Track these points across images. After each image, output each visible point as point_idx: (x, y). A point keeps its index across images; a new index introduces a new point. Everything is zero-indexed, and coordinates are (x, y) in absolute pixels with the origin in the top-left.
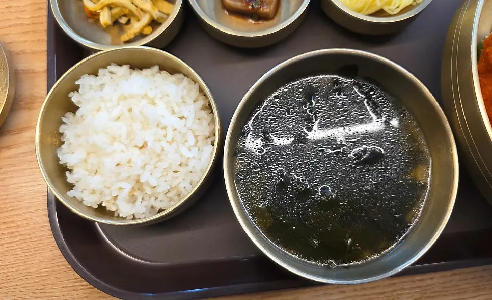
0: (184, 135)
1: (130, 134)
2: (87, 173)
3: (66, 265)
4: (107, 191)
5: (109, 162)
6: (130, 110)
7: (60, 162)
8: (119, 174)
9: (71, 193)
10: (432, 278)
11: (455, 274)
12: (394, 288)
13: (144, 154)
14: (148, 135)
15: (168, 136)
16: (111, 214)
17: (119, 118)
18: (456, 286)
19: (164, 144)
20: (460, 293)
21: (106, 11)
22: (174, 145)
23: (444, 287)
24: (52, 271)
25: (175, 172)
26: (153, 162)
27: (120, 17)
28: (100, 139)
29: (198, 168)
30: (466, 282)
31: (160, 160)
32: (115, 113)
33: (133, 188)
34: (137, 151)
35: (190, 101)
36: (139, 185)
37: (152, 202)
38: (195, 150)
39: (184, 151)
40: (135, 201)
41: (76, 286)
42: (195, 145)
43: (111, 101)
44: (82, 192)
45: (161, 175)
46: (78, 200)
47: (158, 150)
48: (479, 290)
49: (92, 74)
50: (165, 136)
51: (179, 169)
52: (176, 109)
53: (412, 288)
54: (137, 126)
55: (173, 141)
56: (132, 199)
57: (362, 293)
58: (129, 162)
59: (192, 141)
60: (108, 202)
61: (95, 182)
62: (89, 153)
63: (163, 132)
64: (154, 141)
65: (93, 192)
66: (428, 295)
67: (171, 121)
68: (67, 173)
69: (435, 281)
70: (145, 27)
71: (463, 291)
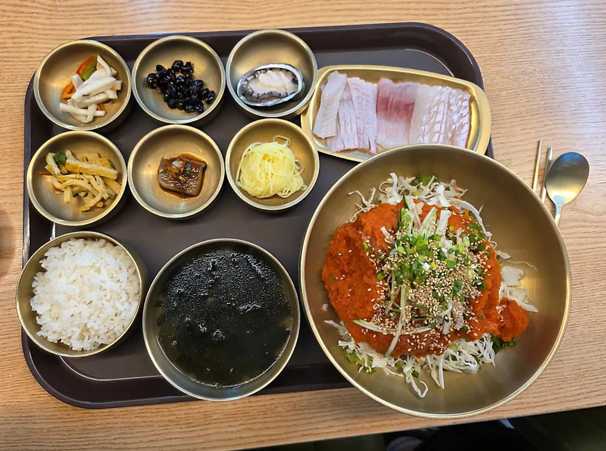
0: (119, 295)
1: (81, 294)
2: (51, 319)
3: (32, 379)
4: (64, 333)
5: (66, 314)
6: (82, 276)
7: (32, 310)
8: (73, 322)
9: (39, 333)
10: (301, 396)
11: (317, 393)
12: (273, 402)
13: (90, 308)
14: (93, 296)
15: (107, 296)
16: (67, 348)
17: (75, 281)
18: (319, 402)
19: (104, 301)
20: (321, 408)
21: (69, 189)
22: (112, 301)
23: (310, 403)
24: (23, 383)
25: (112, 320)
26: (97, 313)
27: (80, 192)
28: (61, 298)
29: (128, 318)
30: (326, 399)
31: (101, 312)
32: (72, 278)
33: (82, 331)
34: (85, 307)
35: (124, 269)
36: (86, 329)
37: (96, 339)
38: (126, 304)
39: (118, 305)
40: (84, 339)
41: (40, 394)
42: (127, 300)
43: (69, 269)
44: (47, 332)
45: (101, 322)
46: (44, 337)
47: (100, 306)
48: (335, 406)
49: (56, 246)
50: (105, 296)
51: (115, 318)
52: (115, 275)
53: (286, 403)
54: (86, 289)
55: (111, 298)
56: (82, 338)
57: (249, 405)
58: (80, 313)
59: (124, 297)
60: (65, 340)
61: (56, 326)
62: (52, 305)
63: (103, 293)
64: (98, 299)
65: (55, 332)
66: (297, 408)
67: (110, 285)
68: (37, 317)
69: (303, 398)
70: (99, 202)
71: (323, 406)
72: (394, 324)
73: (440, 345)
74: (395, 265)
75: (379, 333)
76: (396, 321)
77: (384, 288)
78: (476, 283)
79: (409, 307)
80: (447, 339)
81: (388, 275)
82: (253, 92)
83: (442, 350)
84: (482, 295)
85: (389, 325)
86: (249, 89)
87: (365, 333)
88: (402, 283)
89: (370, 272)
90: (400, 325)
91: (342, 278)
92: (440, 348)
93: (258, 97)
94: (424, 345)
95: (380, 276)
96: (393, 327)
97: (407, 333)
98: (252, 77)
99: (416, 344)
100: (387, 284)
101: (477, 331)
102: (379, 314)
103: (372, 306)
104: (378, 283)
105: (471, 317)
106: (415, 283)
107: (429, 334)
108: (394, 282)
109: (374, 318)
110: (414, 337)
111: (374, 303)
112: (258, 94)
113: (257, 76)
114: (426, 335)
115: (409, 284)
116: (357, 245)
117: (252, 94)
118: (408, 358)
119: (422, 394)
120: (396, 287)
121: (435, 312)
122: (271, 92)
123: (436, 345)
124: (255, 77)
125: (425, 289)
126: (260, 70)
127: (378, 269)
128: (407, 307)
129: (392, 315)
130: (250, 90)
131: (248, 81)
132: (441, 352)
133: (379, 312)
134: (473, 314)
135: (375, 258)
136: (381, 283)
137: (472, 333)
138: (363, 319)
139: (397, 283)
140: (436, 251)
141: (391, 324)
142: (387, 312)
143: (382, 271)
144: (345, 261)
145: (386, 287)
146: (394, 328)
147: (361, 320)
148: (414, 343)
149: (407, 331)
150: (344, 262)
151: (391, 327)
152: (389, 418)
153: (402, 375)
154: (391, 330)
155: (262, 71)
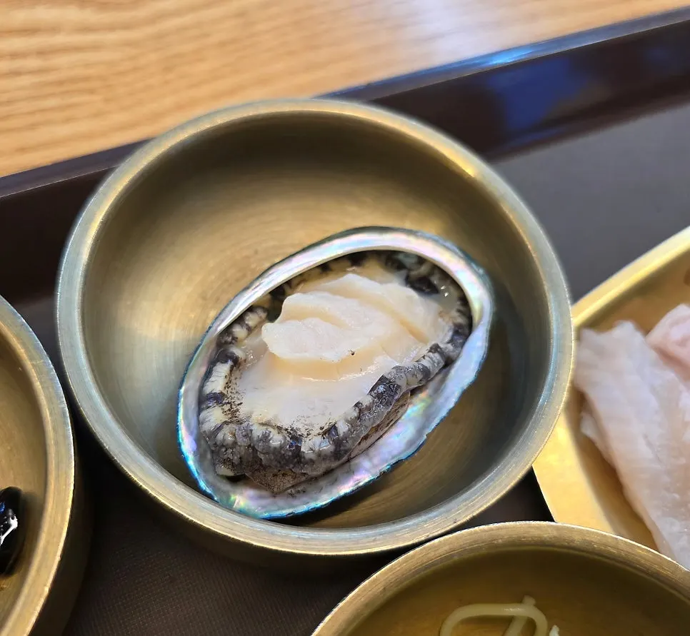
82: (296, 438)
86: (266, 438)
93: (338, 443)
98: (223, 369)
112: (330, 431)
113: (237, 352)
117: (297, 454)
122: (382, 380)
124: (236, 363)
126: (240, 320)
130: (276, 440)
131: (218, 398)
155: (252, 320)
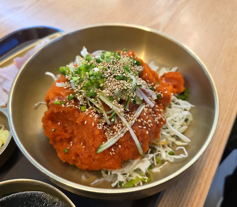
72: (120, 125)
73: (159, 116)
74: (82, 91)
75: (119, 140)
76: (119, 120)
77: (91, 111)
78: (134, 63)
79: (115, 102)
80: (158, 110)
81: (87, 103)
83: (163, 118)
84: (143, 67)
85: (119, 128)
87: (114, 153)
88: (96, 94)
89: (76, 114)
90: (124, 120)
91: (71, 144)
92: (161, 118)
94: (151, 121)
95: (83, 108)
96: (122, 127)
97: (133, 122)
99: (146, 125)
100: (91, 107)
101: (164, 90)
102: (107, 130)
103: (97, 129)
104: (85, 112)
105: (154, 87)
106: (101, 85)
107: (145, 112)
108: (92, 100)
109: (107, 136)
110: (139, 121)
111: (95, 126)
114: (145, 114)
115: (100, 90)
116: (55, 112)
118: (156, 147)
119: (185, 155)
120: (96, 102)
121: (129, 86)
123: (158, 118)
125: (110, 81)
127: (78, 107)
128: (113, 103)
129: (113, 120)
132: (164, 119)
133: (106, 129)
134: (153, 84)
135: (69, 103)
136: (87, 110)
137: (164, 94)
138: (102, 144)
139: (94, 98)
140: (94, 62)
141: (119, 127)
142: (109, 123)
143: (82, 105)
144: (62, 131)
145: (92, 109)
146: (124, 126)
147: (102, 146)
148: (145, 126)
149: (132, 120)
150: (62, 133)
151: (121, 128)
152: (192, 201)
153: (166, 163)
154: (122, 130)
